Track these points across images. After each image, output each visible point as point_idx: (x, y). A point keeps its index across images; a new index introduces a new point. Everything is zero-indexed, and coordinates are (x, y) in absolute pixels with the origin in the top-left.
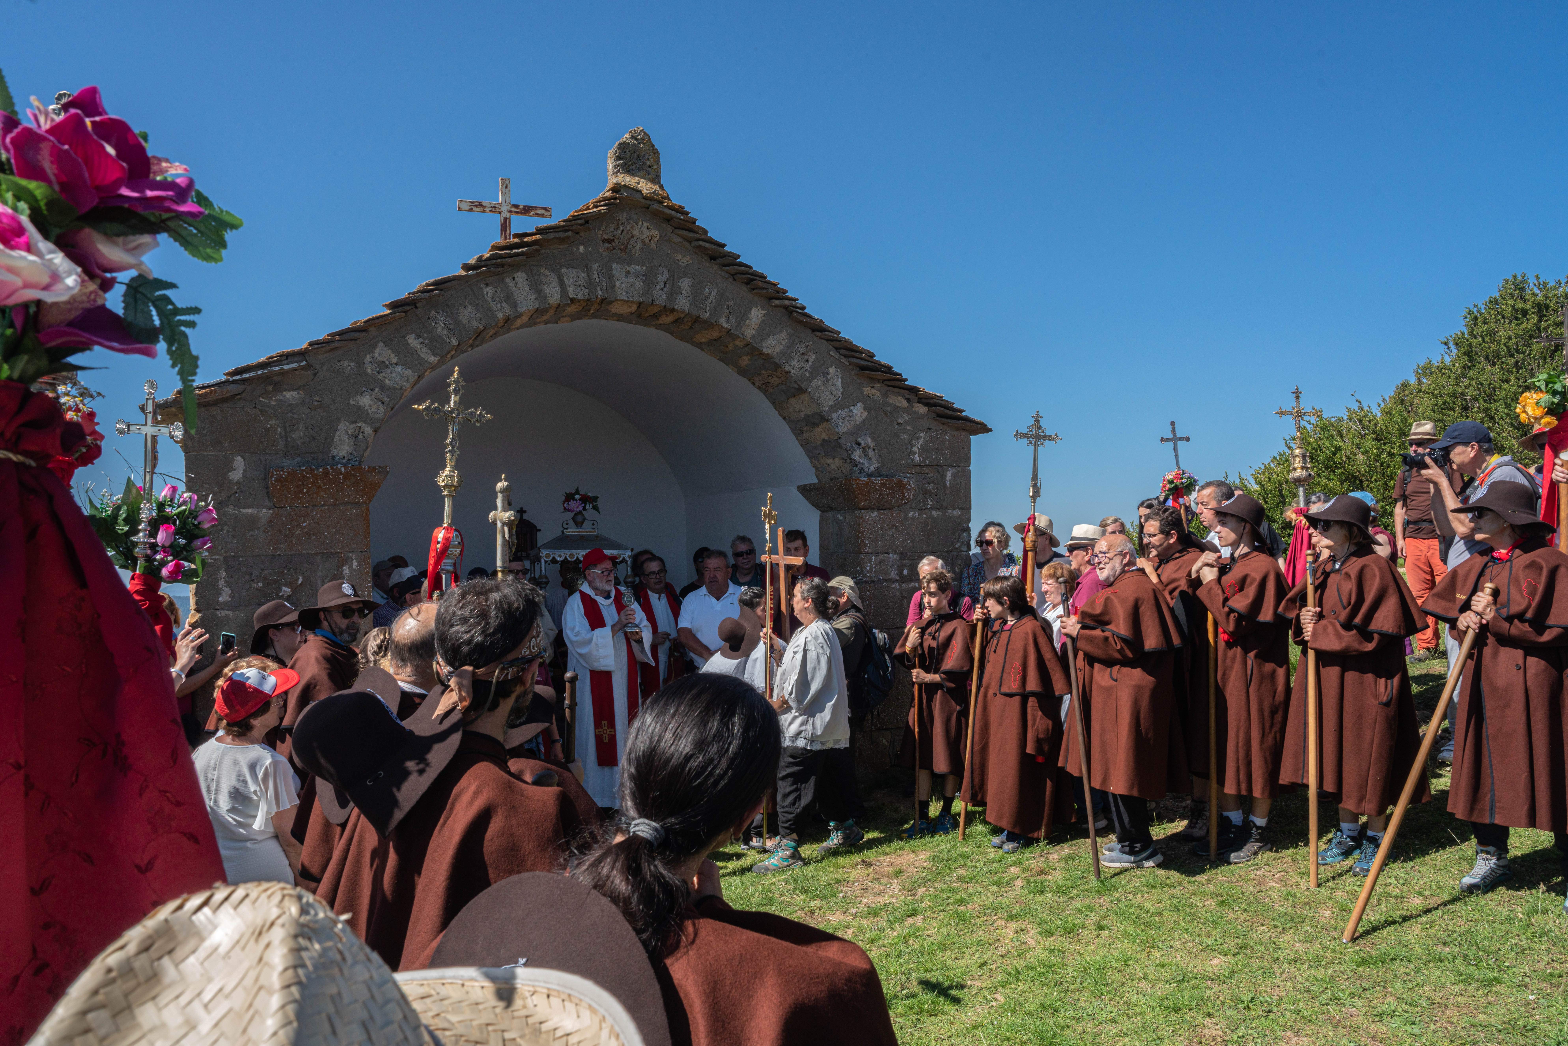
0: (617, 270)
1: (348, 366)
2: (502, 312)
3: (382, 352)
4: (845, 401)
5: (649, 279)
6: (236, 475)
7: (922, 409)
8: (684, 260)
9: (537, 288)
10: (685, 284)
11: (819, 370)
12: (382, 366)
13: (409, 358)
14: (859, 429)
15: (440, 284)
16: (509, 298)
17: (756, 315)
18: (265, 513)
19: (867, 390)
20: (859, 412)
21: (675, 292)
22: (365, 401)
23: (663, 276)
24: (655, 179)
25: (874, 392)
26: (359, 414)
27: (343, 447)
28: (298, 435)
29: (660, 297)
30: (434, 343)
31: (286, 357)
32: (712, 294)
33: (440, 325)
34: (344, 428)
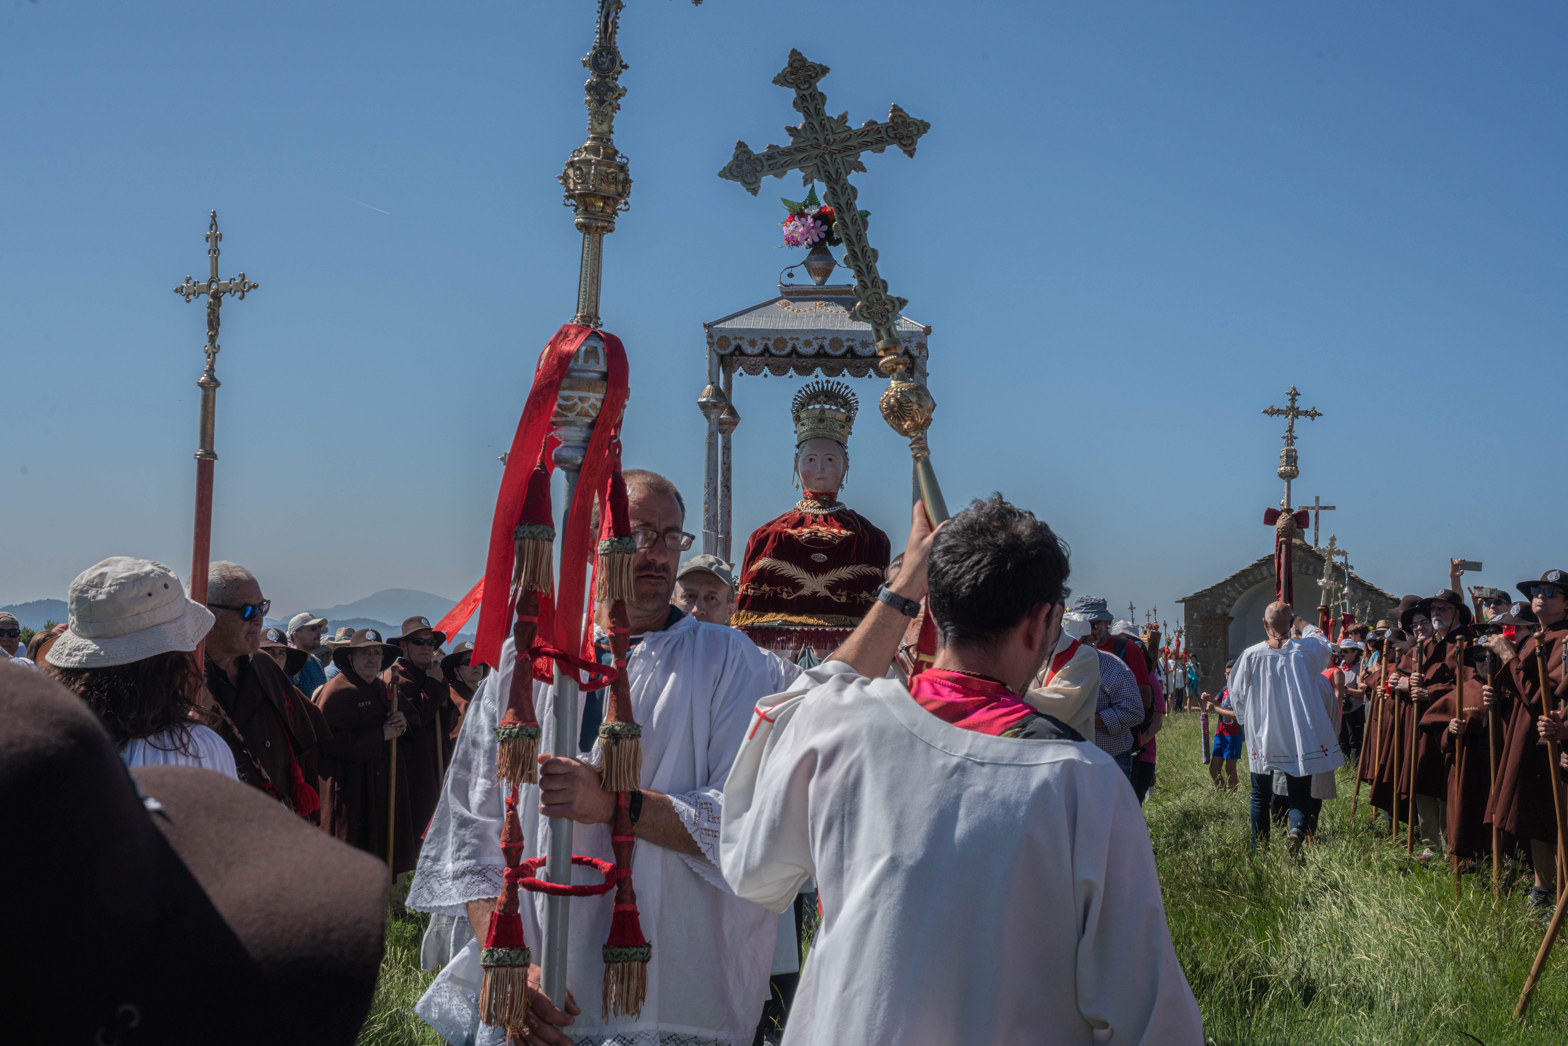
1: (1220, 591)
2: (1259, 577)
3: (1229, 588)
6: (1195, 617)
7: (1391, 602)
8: (1311, 560)
9: (1268, 570)
10: (1311, 567)
12: (1229, 591)
13: (1234, 589)
15: (1243, 571)
16: (1262, 574)
18: (1201, 626)
19: (1370, 596)
22: (1224, 600)
23: (1305, 565)
25: (1374, 597)
26: (1223, 603)
27: (1219, 611)
28: (1210, 608)
31: (1206, 590)
33: (1243, 580)
34: (1219, 606)
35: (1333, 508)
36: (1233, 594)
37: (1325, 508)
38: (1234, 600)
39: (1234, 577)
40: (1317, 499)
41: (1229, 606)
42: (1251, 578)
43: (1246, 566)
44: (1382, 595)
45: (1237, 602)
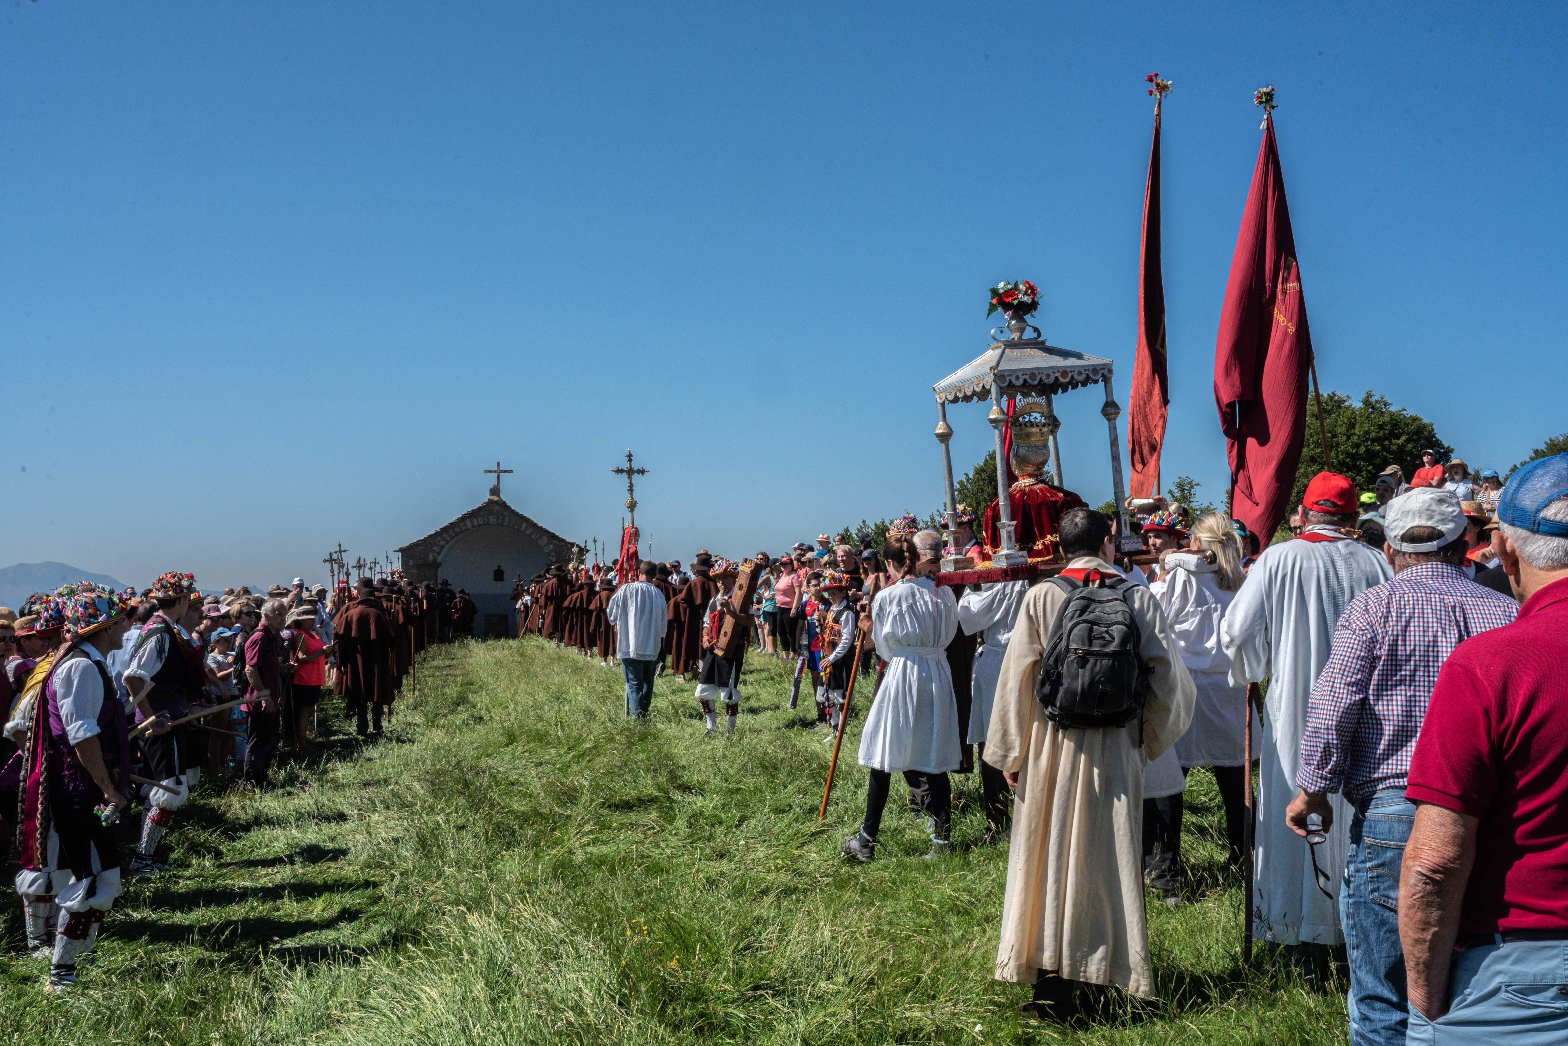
0: (490, 517)
1: (432, 541)
2: (464, 528)
3: (439, 538)
4: (548, 545)
5: (497, 519)
8: (506, 513)
9: (472, 522)
10: (507, 519)
11: (541, 537)
12: (439, 541)
13: (444, 539)
14: (551, 551)
15: (451, 524)
16: (466, 525)
17: (524, 525)
18: (416, 571)
19: (552, 542)
20: (551, 547)
21: (503, 521)
22: (435, 548)
24: (499, 496)
25: (556, 542)
26: (434, 551)
27: (431, 558)
28: (422, 556)
29: (500, 522)
30: (450, 536)
31: (420, 540)
32: (513, 521)
33: (451, 532)
34: (431, 554)
35: (512, 471)
36: (442, 543)
37: (505, 471)
38: (443, 548)
39: (442, 529)
40: (499, 464)
41: (439, 553)
42: (457, 529)
43: (453, 519)
44: (562, 540)
45: (445, 549)
